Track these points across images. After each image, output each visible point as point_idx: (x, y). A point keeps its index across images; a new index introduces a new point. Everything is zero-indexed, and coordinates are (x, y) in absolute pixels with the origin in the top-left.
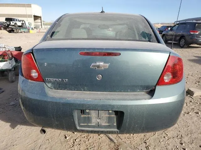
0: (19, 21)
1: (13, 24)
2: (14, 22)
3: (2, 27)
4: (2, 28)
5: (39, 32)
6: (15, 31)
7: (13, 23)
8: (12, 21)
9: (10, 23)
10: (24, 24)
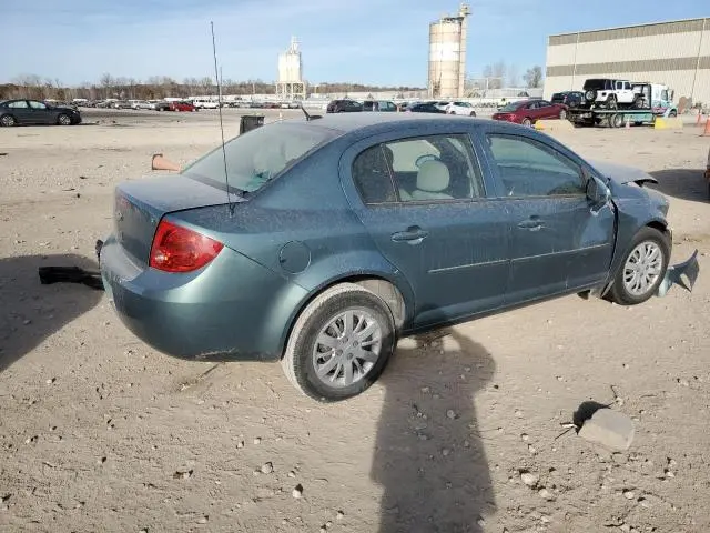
0: (628, 87)
1: (604, 99)
2: (608, 92)
3: (564, 109)
4: (563, 113)
5: (695, 125)
6: (605, 122)
7: (604, 94)
8: (602, 88)
9: (595, 97)
10: (646, 98)
